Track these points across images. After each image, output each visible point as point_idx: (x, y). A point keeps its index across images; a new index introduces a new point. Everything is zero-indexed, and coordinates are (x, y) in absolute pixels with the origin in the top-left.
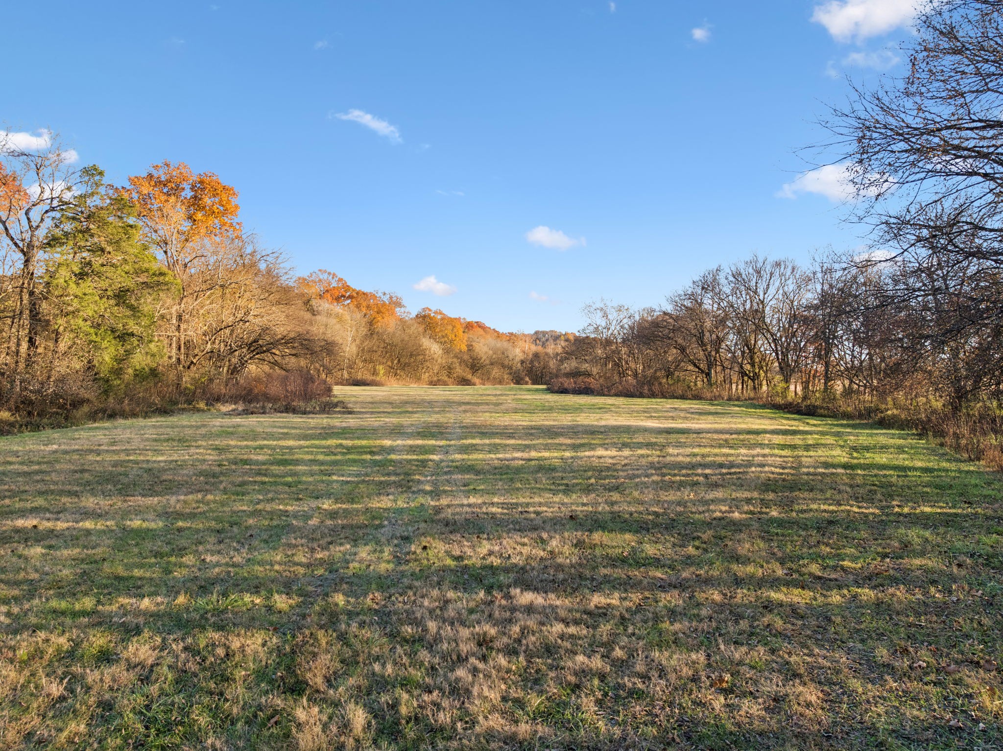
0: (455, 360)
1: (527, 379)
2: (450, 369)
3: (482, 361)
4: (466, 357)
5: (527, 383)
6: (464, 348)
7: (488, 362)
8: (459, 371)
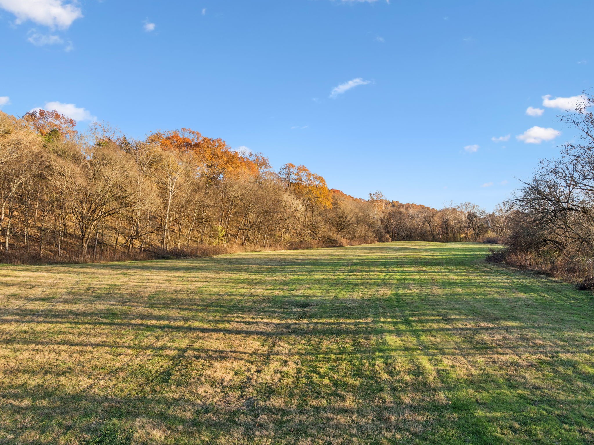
0: (320, 218)
1: (388, 236)
2: (314, 228)
3: (348, 219)
4: (331, 215)
5: (387, 240)
6: (329, 205)
7: (354, 220)
8: (324, 229)
